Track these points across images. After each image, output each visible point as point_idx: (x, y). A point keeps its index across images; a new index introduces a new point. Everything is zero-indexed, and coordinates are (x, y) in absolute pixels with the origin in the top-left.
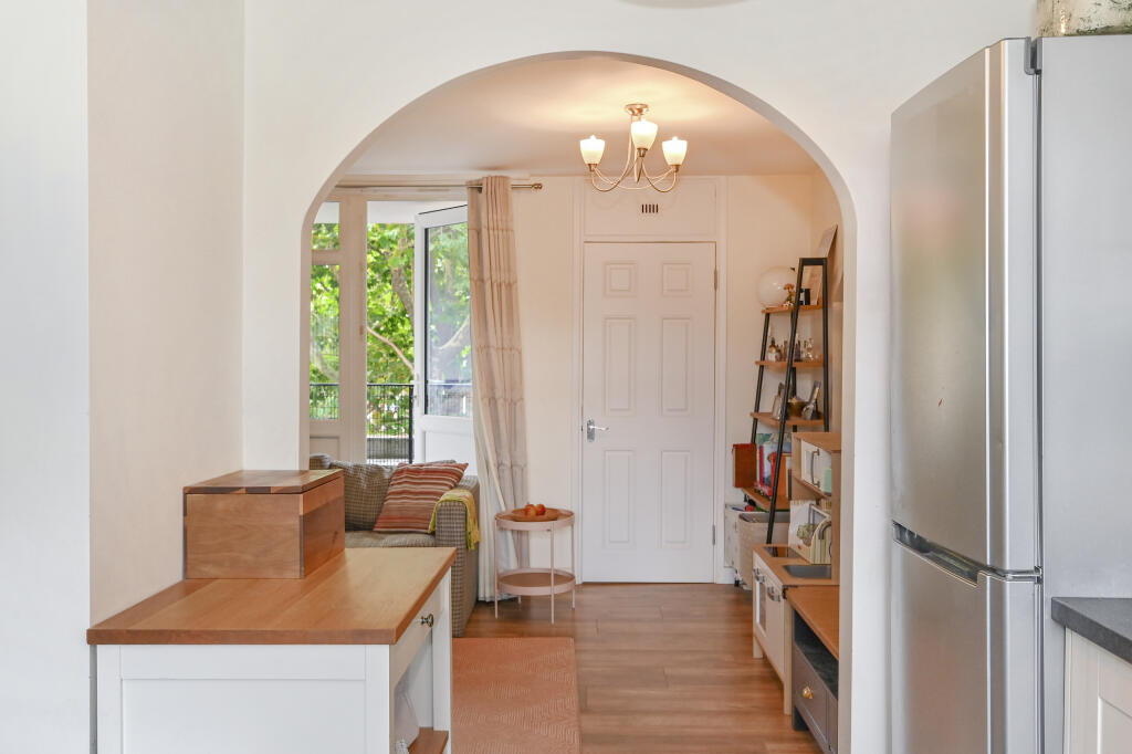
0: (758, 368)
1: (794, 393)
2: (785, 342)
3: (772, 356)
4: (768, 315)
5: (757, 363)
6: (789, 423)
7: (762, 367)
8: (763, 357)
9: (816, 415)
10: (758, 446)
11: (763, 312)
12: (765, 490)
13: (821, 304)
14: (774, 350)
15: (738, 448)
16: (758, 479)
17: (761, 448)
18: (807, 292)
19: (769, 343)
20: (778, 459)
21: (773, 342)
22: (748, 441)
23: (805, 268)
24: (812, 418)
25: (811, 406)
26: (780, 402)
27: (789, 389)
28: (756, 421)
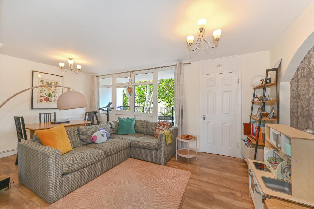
0: (251, 103)
1: (264, 110)
2: (261, 96)
3: (256, 100)
4: (255, 89)
5: (251, 102)
6: (263, 119)
7: (253, 103)
8: (253, 100)
9: (274, 117)
10: (252, 124)
11: (253, 88)
12: (255, 137)
13: (275, 83)
14: (257, 98)
15: (245, 125)
16: (252, 133)
17: (253, 125)
18: (270, 80)
19: (255, 96)
20: (259, 129)
21: (257, 96)
22: (248, 122)
23: (269, 72)
24: (272, 118)
25: (272, 114)
26: (259, 113)
27: (263, 109)
28: (251, 118)
